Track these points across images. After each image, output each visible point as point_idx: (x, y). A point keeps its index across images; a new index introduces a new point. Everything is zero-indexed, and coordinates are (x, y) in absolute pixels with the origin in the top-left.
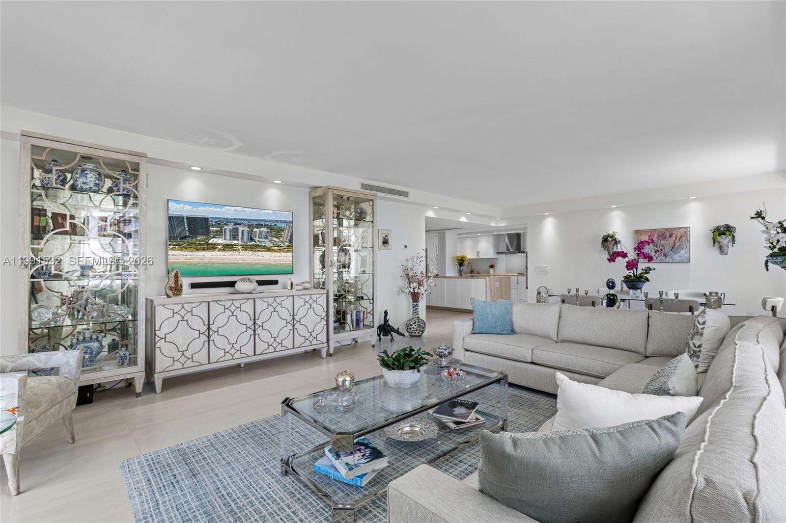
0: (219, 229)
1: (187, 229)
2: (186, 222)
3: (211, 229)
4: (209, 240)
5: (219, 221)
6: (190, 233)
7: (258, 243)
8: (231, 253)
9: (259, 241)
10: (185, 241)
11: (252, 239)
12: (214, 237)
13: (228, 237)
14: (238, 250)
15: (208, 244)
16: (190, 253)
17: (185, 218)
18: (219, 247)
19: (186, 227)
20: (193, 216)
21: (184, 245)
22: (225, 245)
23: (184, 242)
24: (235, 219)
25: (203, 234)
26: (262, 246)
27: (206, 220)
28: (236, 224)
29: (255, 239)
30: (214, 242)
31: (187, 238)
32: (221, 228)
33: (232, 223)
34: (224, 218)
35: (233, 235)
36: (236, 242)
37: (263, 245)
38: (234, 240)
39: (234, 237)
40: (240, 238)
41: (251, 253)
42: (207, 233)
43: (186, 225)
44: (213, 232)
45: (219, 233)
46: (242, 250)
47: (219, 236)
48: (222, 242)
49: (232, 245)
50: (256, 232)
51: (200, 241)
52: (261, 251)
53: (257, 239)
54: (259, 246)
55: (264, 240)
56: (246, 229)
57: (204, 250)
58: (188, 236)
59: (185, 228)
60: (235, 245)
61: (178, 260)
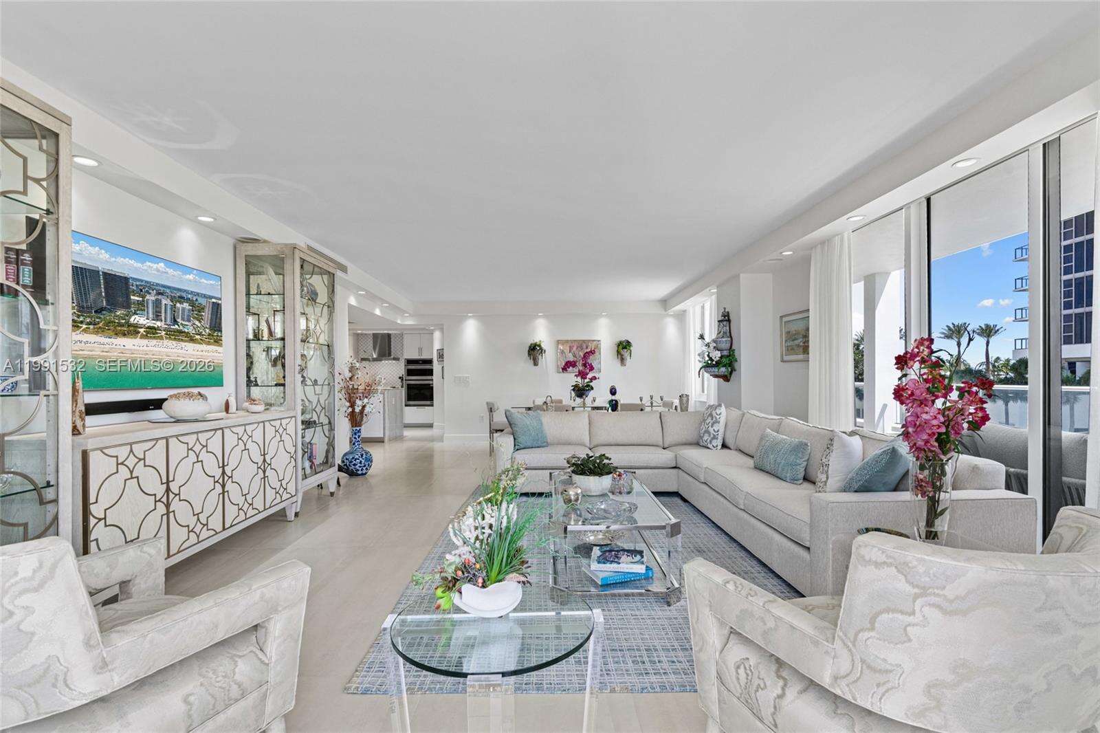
0: (141, 299)
1: (103, 294)
2: (102, 281)
3: (132, 297)
4: (130, 318)
5: (141, 285)
6: (108, 301)
7: (181, 328)
8: (154, 342)
9: (182, 324)
10: (102, 316)
11: (175, 322)
12: (135, 313)
13: (151, 316)
14: (161, 338)
15: (130, 325)
16: (108, 340)
17: (101, 273)
18: (142, 330)
19: (103, 290)
20: (110, 272)
21: (101, 325)
22: (149, 328)
23: (100, 318)
24: (157, 284)
25: (123, 307)
26: (184, 332)
27: (126, 280)
28: (159, 293)
29: (178, 320)
30: (136, 322)
31: (104, 312)
32: (143, 297)
33: (155, 291)
34: (146, 282)
35: (156, 312)
36: (159, 324)
37: (186, 331)
38: (157, 320)
39: (157, 317)
40: (163, 319)
41: (174, 342)
42: (127, 305)
43: (102, 286)
44: (134, 303)
45: (141, 306)
46: (167, 338)
47: (141, 312)
48: (145, 323)
49: (154, 328)
50: (179, 309)
51: (120, 317)
52: (186, 341)
53: (179, 320)
54: (183, 332)
55: (187, 323)
56: (169, 302)
57: (124, 335)
58: (105, 308)
59: (101, 292)
60: (158, 329)
61: (93, 353)
